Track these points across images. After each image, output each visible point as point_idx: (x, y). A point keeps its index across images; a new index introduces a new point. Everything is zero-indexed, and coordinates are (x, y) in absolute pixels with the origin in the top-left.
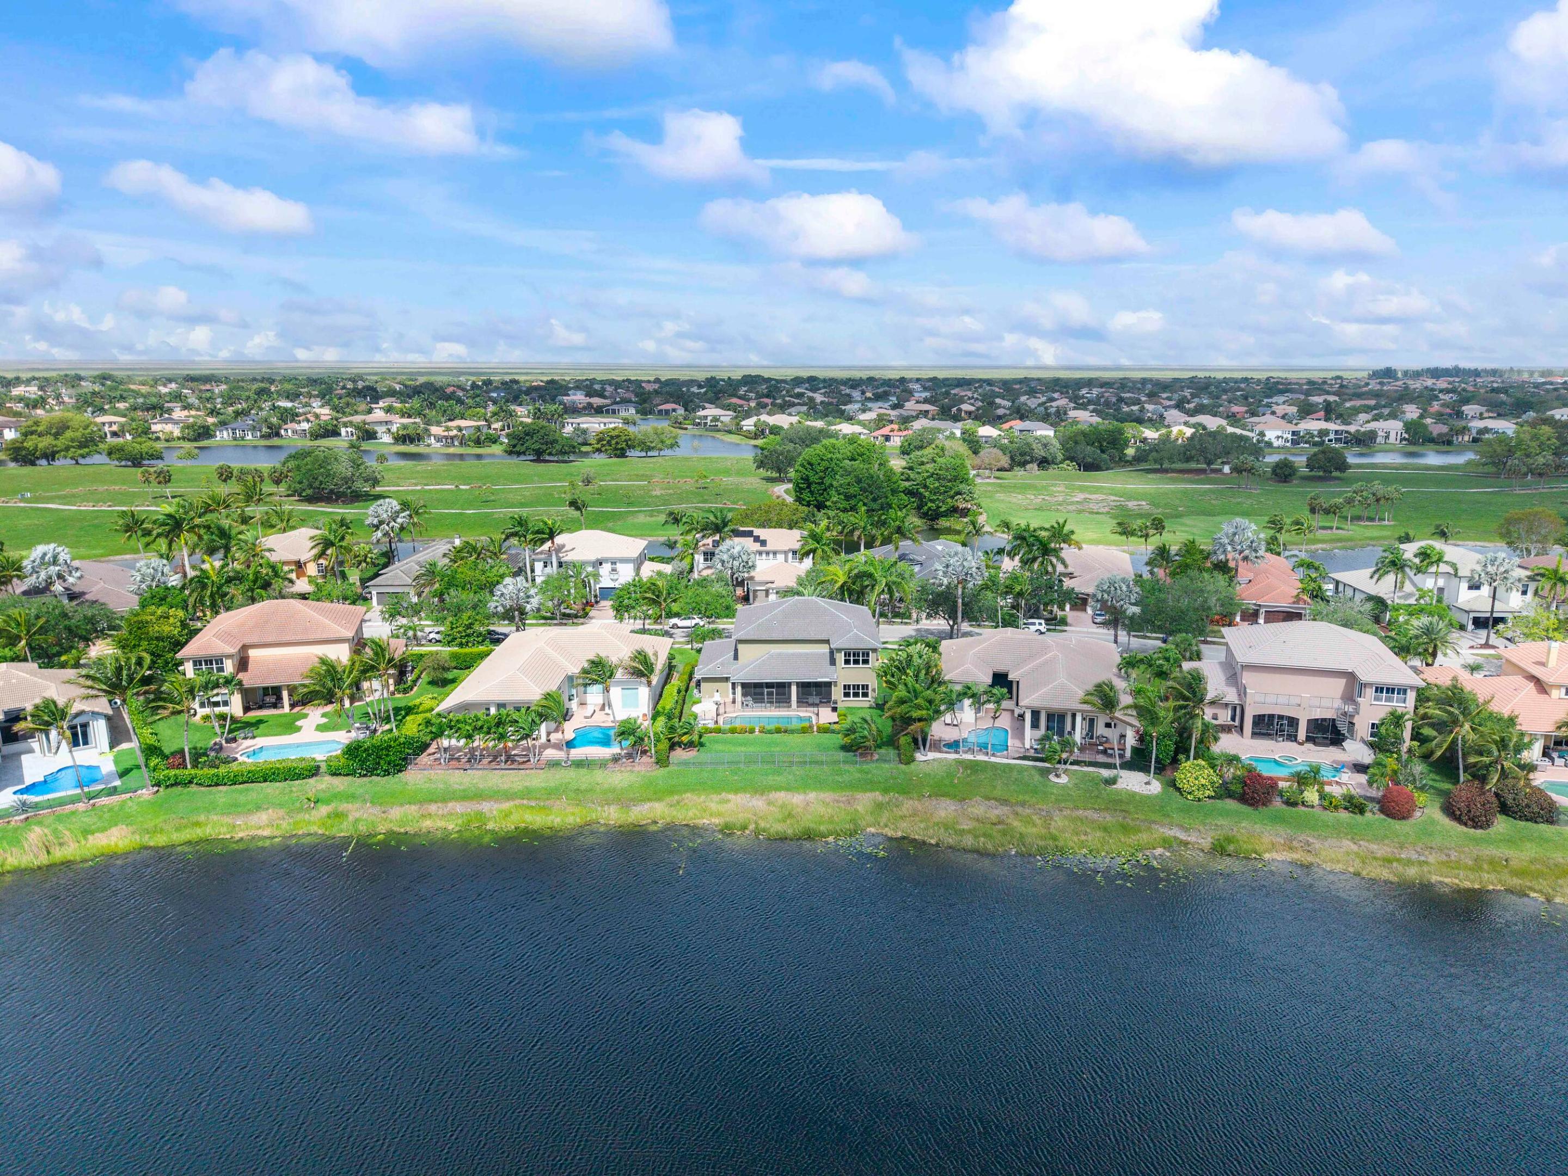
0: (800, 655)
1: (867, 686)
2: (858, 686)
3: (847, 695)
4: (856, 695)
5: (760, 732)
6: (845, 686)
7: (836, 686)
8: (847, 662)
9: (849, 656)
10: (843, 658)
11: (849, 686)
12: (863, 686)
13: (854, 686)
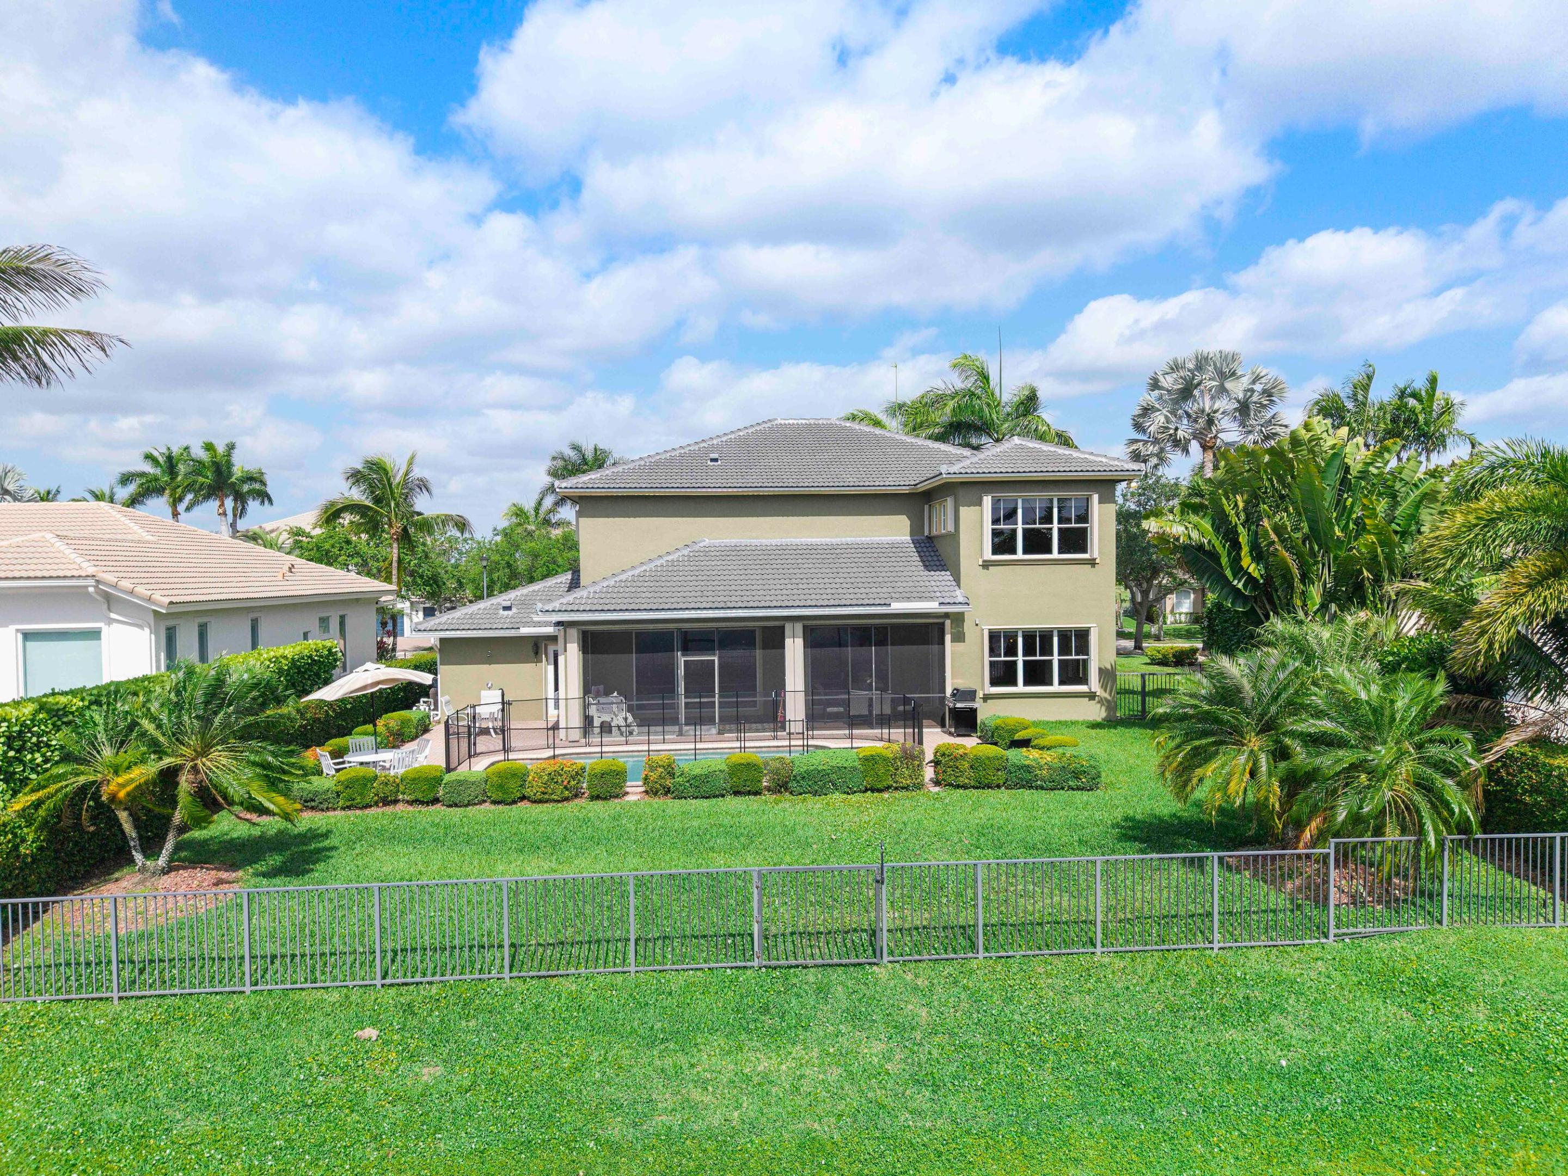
0: (812, 549)
1: (1083, 636)
2: (1046, 637)
3: (1003, 675)
4: (1037, 674)
5: (652, 791)
6: (994, 637)
7: (959, 637)
8: (1003, 544)
9: (1011, 515)
10: (988, 527)
11: (1010, 637)
12: (1065, 636)
13: (1029, 637)
